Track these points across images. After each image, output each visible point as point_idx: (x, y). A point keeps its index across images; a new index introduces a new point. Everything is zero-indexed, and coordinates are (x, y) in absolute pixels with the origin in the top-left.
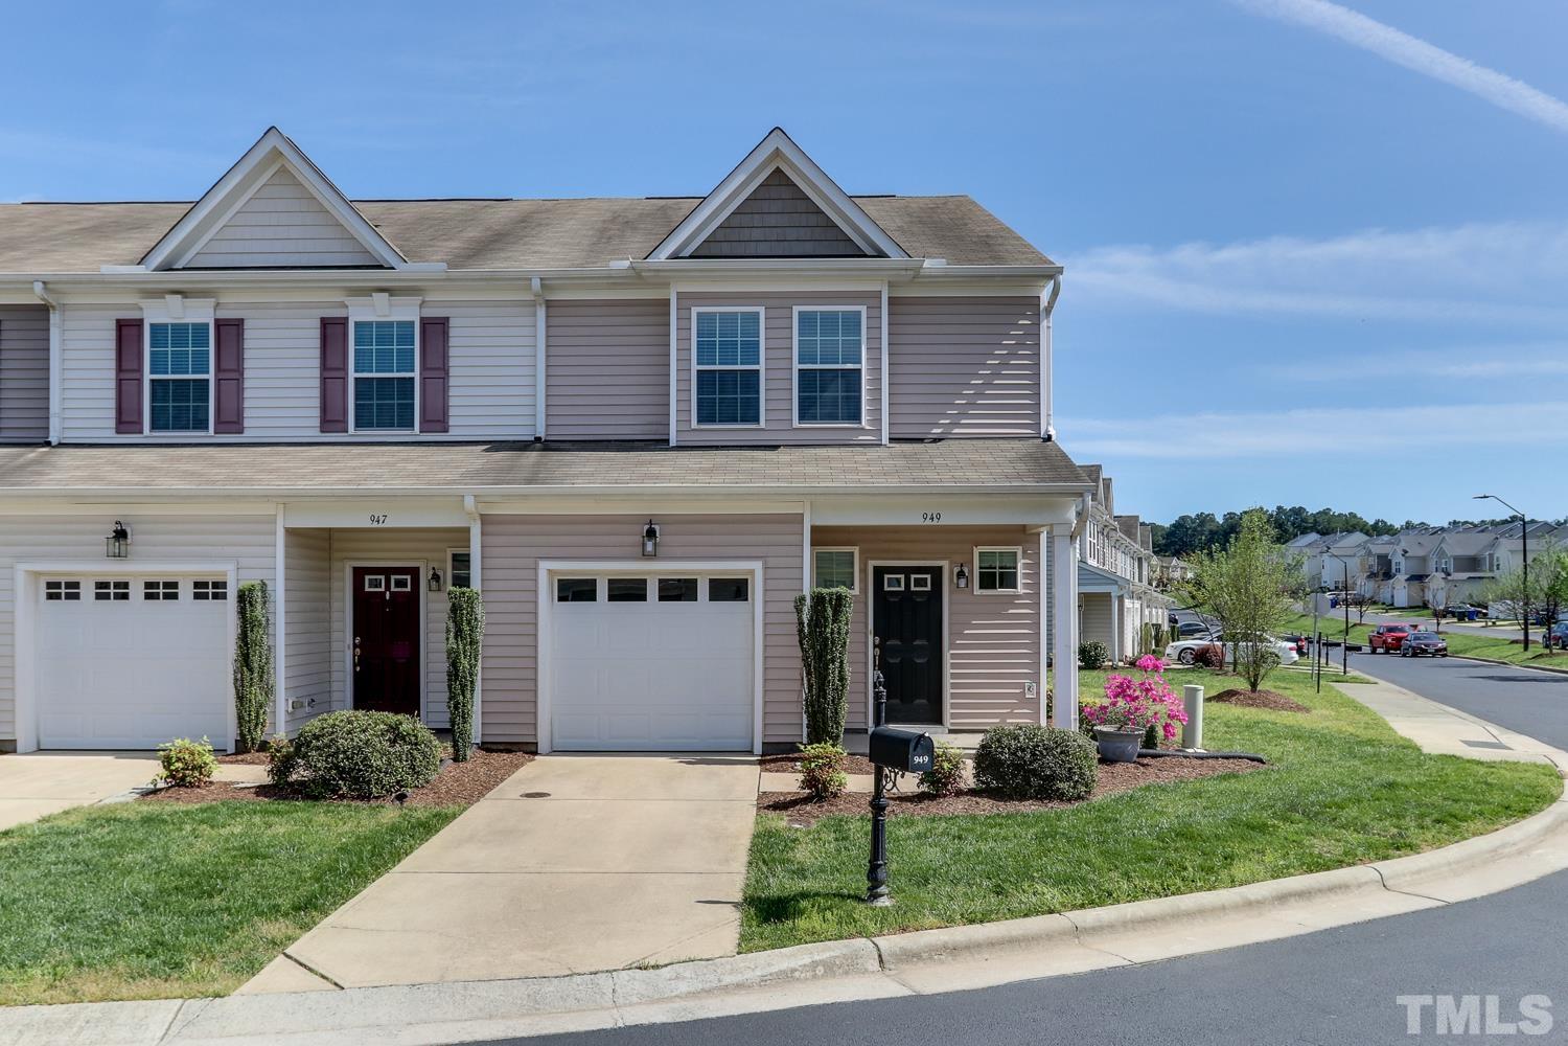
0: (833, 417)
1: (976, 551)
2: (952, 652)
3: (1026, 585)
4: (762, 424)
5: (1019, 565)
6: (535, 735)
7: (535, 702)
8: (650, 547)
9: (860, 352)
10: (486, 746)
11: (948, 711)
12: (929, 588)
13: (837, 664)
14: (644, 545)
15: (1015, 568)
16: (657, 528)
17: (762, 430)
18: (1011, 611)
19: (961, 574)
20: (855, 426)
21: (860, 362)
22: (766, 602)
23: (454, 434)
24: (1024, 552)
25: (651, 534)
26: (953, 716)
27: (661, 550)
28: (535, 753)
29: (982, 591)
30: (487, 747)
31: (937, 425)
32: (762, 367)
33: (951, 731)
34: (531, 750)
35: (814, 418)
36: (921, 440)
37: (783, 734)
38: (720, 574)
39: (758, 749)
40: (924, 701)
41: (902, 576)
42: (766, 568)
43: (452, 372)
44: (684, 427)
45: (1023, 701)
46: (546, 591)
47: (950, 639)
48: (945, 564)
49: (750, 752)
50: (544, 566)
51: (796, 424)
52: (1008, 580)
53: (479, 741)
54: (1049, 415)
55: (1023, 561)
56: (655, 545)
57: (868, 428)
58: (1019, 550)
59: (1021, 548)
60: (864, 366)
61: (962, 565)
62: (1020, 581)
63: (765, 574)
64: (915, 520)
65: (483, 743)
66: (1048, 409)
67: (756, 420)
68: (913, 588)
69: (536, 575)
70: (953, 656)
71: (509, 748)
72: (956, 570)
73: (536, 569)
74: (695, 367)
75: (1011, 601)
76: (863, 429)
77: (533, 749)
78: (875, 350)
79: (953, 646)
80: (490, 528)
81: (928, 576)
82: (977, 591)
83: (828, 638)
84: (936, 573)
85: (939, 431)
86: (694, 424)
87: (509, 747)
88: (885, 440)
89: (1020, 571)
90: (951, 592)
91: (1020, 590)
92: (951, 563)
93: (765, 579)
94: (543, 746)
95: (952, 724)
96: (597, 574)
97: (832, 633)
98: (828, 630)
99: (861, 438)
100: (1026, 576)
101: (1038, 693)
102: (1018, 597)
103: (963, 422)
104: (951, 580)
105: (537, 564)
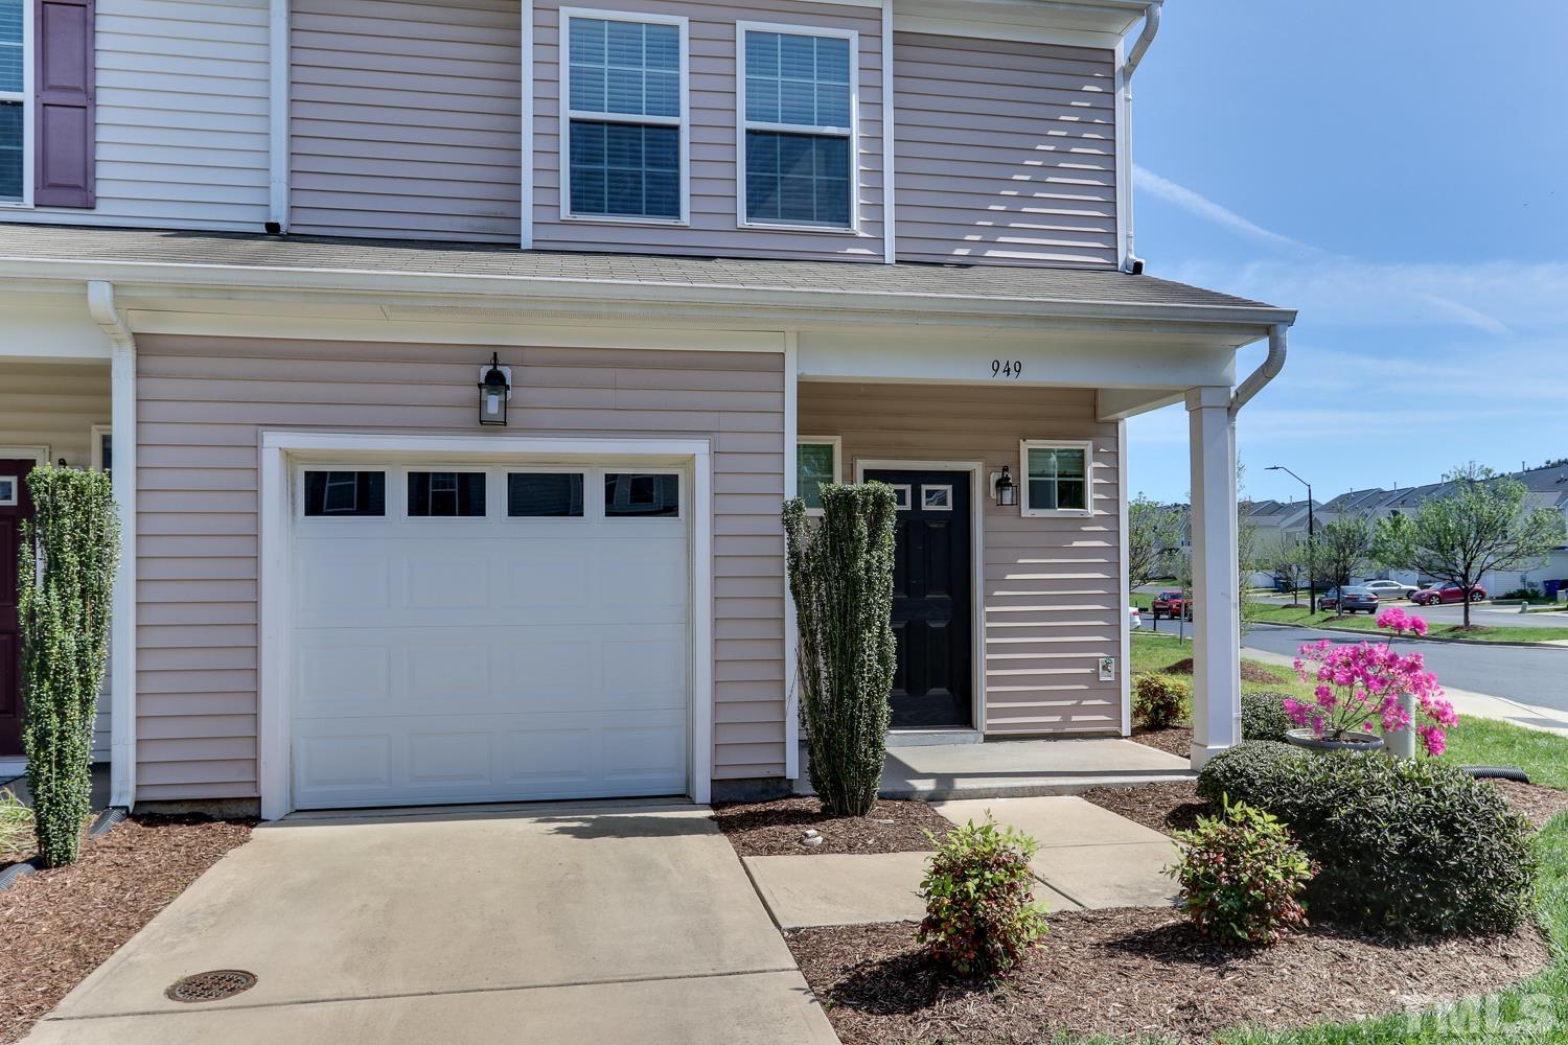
0: (803, 214)
1: (1025, 447)
2: (988, 609)
3: (1098, 503)
4: (685, 218)
5: (1089, 472)
6: (256, 783)
7: (256, 716)
8: (493, 404)
9: (848, 104)
10: (146, 810)
11: (982, 706)
12: (949, 507)
13: (876, 630)
14: (481, 404)
15: (1082, 475)
16: (507, 372)
17: (684, 228)
18: (1075, 544)
19: (1002, 484)
20: (842, 230)
21: (848, 125)
22: (716, 516)
23: (104, 212)
24: (1096, 451)
25: (495, 381)
26: (992, 713)
27: (515, 417)
28: (254, 820)
29: (1034, 511)
30: (148, 814)
31: (962, 242)
32: (684, 121)
33: (988, 739)
34: (246, 814)
35: (771, 214)
36: (941, 265)
37: (751, 764)
38: (629, 465)
39: (703, 792)
40: (944, 691)
41: (908, 488)
42: (715, 453)
43: (103, 97)
44: (547, 216)
45: (1096, 686)
46: (278, 494)
47: (985, 588)
48: (976, 468)
49: (685, 798)
50: (274, 443)
51: (742, 221)
52: (1072, 494)
53: (129, 801)
54: (1128, 237)
55: (1095, 465)
56: (505, 405)
57: (862, 234)
58: (1087, 446)
59: (1090, 443)
60: (855, 132)
61: (1005, 469)
62: (1090, 496)
63: (714, 464)
64: (974, 373)
65: (138, 803)
66: (1128, 227)
67: (675, 212)
68: (925, 507)
69: (258, 458)
70: (991, 617)
71: (196, 813)
72: (995, 477)
73: (256, 448)
74: (566, 113)
75: (1076, 528)
76: (853, 236)
77: (251, 810)
78: (873, 105)
79: (990, 600)
80: (152, 363)
81: (948, 488)
82: (1026, 512)
83: (860, 579)
84: (961, 481)
85: (965, 252)
86: (565, 212)
87: (197, 809)
88: (890, 257)
89: (1090, 480)
90: (987, 513)
91: (1091, 510)
92: (986, 466)
93: (715, 474)
94: (273, 801)
95: (990, 726)
96: (388, 463)
97: (867, 570)
98: (861, 564)
99: (849, 251)
100: (1098, 488)
101: (1118, 674)
102: (1086, 521)
103: (1001, 239)
104: (987, 494)
105: (258, 437)
